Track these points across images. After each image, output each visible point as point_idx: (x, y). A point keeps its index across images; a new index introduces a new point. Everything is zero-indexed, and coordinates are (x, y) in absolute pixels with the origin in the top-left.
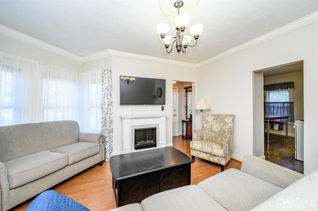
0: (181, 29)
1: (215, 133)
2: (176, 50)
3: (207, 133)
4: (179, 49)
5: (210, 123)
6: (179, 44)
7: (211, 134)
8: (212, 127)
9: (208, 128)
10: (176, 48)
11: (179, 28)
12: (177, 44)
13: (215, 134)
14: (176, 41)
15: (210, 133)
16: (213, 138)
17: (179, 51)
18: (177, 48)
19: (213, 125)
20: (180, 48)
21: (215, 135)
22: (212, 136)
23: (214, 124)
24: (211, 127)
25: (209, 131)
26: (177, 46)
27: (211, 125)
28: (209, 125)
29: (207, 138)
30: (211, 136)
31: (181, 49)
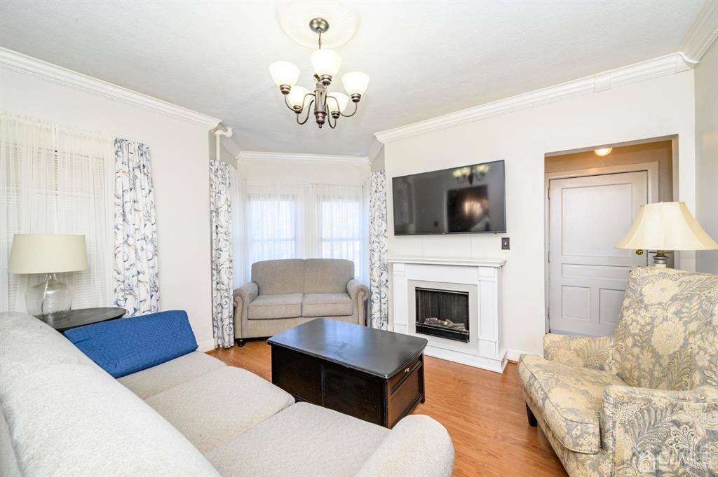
0: (323, 79)
1: (657, 356)
2: (315, 120)
3: (626, 347)
4: (320, 119)
5: (652, 309)
6: (320, 109)
7: (638, 358)
8: (651, 331)
9: (635, 329)
10: (315, 117)
11: (319, 76)
12: (316, 108)
13: (653, 360)
14: (314, 102)
15: (636, 350)
16: (645, 378)
17: (321, 123)
18: (317, 117)
19: (657, 322)
20: (324, 118)
21: (654, 366)
22: (642, 367)
23: (666, 319)
24: (648, 328)
25: (635, 345)
26: (316, 113)
27: (648, 320)
28: (643, 318)
29: (622, 368)
30: (639, 368)
31: (326, 120)
